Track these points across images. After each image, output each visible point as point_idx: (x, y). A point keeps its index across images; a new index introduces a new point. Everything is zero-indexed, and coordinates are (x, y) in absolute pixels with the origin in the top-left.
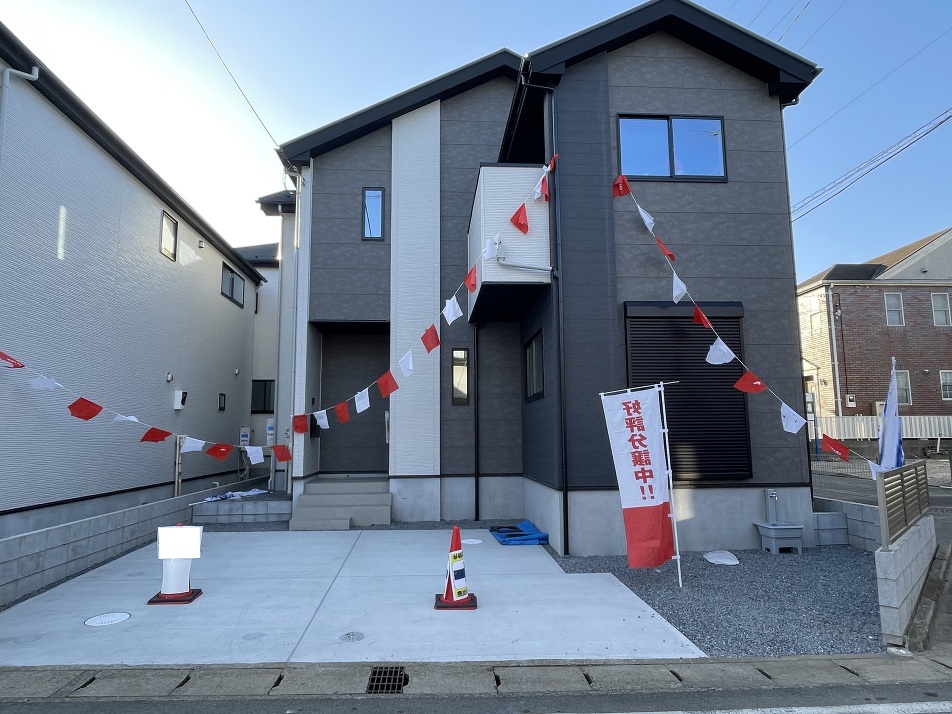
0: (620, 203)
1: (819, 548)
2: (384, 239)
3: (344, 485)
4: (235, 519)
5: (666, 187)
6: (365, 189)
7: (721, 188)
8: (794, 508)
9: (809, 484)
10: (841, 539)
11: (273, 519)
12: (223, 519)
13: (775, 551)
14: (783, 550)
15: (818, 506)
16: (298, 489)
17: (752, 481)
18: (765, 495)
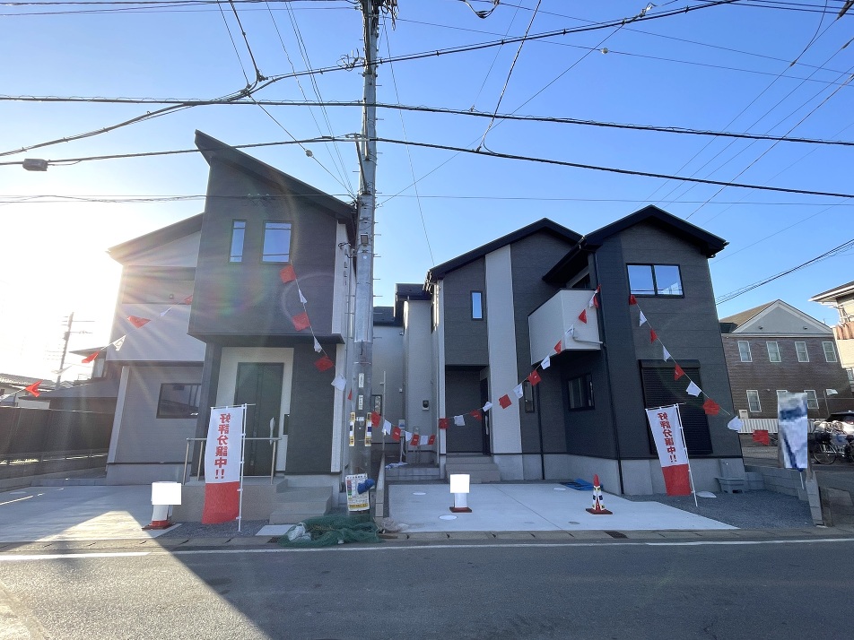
0: (632, 307)
1: (751, 491)
2: (484, 319)
3: (466, 458)
4: (408, 479)
5: (655, 301)
6: (471, 292)
7: (681, 301)
8: (734, 470)
9: (741, 457)
10: (761, 486)
11: (430, 478)
12: (401, 478)
13: (730, 492)
14: (734, 492)
15: (747, 469)
16: (443, 461)
17: (712, 455)
18: (720, 463)
